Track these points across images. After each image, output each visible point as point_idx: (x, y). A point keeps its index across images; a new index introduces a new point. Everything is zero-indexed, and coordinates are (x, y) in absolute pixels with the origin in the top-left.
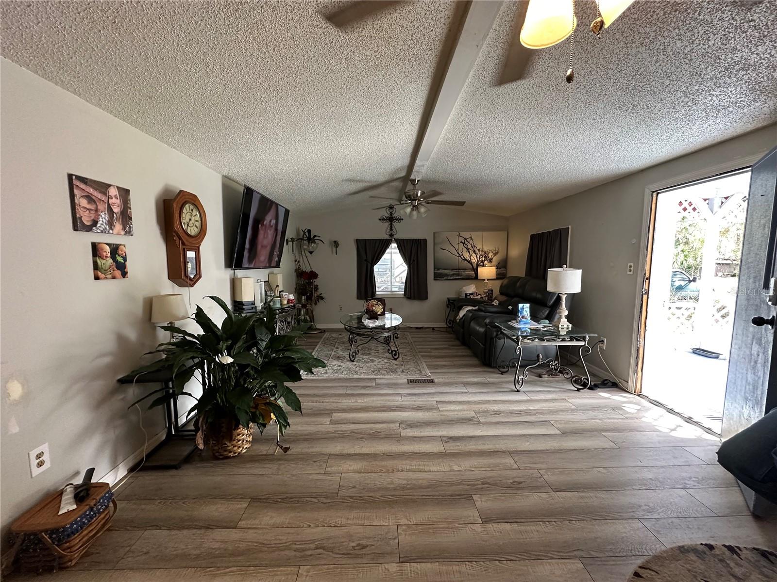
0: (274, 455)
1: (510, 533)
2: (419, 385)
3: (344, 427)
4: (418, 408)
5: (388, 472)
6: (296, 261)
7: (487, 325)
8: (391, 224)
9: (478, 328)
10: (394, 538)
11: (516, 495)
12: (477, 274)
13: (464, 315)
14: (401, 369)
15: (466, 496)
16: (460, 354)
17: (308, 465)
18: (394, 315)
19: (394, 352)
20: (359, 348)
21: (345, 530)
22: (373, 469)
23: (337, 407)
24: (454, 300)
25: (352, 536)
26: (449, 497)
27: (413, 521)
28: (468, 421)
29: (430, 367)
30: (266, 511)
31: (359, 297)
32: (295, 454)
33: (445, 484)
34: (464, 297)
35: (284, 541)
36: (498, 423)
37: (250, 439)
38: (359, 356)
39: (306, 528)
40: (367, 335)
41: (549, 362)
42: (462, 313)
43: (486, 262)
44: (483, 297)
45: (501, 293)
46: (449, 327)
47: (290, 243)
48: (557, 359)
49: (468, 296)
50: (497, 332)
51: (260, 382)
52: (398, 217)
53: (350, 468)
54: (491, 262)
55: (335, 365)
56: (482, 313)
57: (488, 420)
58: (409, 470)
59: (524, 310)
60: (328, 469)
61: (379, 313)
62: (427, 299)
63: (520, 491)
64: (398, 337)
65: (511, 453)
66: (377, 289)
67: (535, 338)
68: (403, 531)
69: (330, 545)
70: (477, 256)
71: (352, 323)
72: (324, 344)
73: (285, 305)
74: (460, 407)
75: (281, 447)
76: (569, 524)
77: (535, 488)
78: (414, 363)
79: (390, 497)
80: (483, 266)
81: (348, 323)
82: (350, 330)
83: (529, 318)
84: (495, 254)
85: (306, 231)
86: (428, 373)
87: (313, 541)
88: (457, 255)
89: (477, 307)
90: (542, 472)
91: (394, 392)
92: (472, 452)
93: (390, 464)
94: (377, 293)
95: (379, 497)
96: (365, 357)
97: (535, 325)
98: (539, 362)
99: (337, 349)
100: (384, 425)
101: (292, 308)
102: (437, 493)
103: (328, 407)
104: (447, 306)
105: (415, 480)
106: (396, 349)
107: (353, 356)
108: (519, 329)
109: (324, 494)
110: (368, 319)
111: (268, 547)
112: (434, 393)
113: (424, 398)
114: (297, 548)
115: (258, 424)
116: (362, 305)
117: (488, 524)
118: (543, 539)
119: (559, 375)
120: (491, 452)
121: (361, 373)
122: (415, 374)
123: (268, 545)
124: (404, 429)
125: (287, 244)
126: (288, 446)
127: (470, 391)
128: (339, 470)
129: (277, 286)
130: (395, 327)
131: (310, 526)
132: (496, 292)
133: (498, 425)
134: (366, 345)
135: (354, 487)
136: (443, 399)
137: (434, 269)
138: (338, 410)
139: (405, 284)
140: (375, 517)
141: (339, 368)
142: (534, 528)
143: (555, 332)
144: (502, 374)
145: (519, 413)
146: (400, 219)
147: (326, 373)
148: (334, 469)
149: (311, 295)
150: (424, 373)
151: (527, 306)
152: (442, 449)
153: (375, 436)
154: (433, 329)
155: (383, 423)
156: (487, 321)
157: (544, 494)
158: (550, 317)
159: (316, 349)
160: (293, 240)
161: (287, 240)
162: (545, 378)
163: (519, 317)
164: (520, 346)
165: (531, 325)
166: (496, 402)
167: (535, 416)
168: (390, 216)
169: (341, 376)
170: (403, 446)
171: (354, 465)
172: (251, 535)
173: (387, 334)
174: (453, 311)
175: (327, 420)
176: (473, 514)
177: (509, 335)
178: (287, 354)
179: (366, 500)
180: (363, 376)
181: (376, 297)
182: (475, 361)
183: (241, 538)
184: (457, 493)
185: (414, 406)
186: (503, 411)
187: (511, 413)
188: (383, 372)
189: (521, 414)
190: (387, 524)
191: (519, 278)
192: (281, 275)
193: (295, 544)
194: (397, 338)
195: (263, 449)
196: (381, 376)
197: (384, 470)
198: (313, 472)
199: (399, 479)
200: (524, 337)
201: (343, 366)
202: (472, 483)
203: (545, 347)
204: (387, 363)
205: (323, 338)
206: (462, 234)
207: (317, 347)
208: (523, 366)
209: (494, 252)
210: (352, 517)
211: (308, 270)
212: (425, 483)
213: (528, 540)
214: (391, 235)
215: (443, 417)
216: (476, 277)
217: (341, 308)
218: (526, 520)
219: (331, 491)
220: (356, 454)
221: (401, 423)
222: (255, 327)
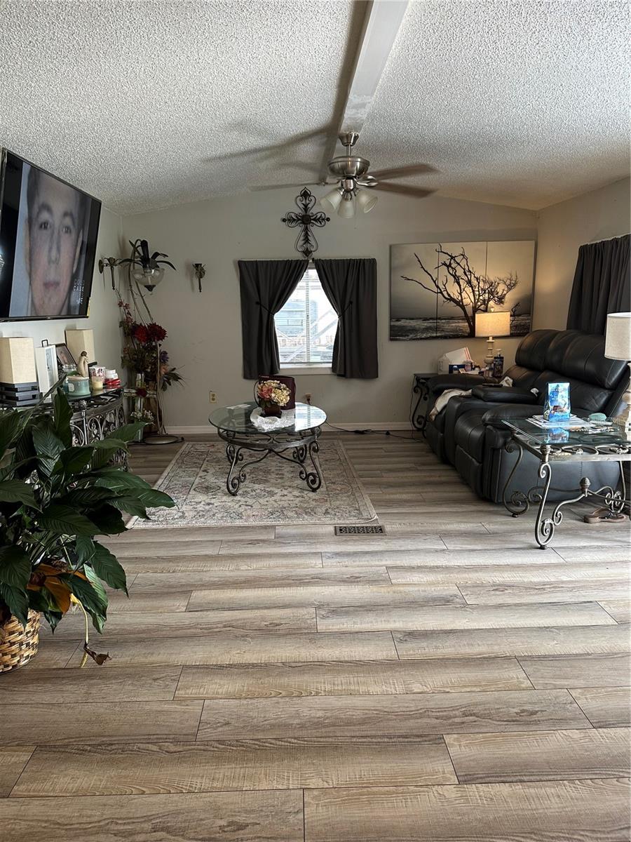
0: (79, 668)
1: (509, 800)
2: (355, 538)
3: (213, 617)
4: (352, 579)
5: (290, 696)
6: (120, 304)
7: (486, 425)
8: (306, 231)
9: (469, 430)
10: (296, 810)
11: (525, 735)
12: (472, 328)
13: (445, 407)
14: (324, 509)
15: (432, 737)
16: (437, 479)
17: (142, 686)
18: (314, 409)
19: (311, 477)
20: (247, 469)
21: (208, 798)
22: (264, 692)
23: (201, 580)
24: (427, 379)
25: (219, 808)
26: (401, 739)
27: (333, 782)
28: (444, 602)
29: (377, 503)
30: (63, 767)
31: (248, 375)
32: (119, 667)
33: (394, 717)
34: (447, 373)
35: (96, 819)
36: (499, 606)
37: (35, 640)
38: (245, 486)
39: (136, 796)
40: (259, 446)
41: (603, 493)
42: (441, 403)
43: (491, 303)
44: (483, 372)
45: (519, 363)
46: (419, 430)
47: (107, 269)
48: (619, 486)
49: (456, 369)
50: (505, 437)
51: (46, 536)
52: (319, 215)
53: (220, 691)
54: (502, 303)
55: (200, 502)
56: (479, 402)
57: (482, 601)
58: (330, 693)
59: (560, 394)
60: (181, 693)
61: (282, 404)
62: (377, 377)
63: (534, 728)
64: (318, 450)
65: (520, 660)
66: (281, 359)
67: (577, 449)
68: (313, 799)
69: (179, 825)
70: (473, 291)
71: (233, 423)
72: (181, 463)
73: (99, 390)
74: (431, 577)
75: (92, 654)
76: (616, 783)
77: (560, 722)
78: (348, 496)
79: (293, 740)
80: (486, 311)
81: (226, 424)
82: (229, 437)
83: (569, 411)
84: (510, 287)
85: (139, 243)
86: (373, 515)
87: (148, 819)
88: (436, 290)
89: (470, 391)
90: (574, 693)
91: (308, 551)
92: (448, 659)
93: (294, 681)
94: (282, 366)
95: (273, 741)
96: (256, 486)
97: (577, 423)
98: (584, 492)
99: (206, 473)
100: (288, 612)
101: (114, 397)
102: (380, 733)
103: (183, 581)
104: (415, 390)
105: (340, 709)
106: (315, 472)
107: (234, 485)
108: (548, 430)
109: (171, 737)
110: (262, 415)
111: (66, 830)
112: (382, 552)
113: (364, 561)
114: (118, 830)
115: (45, 613)
116: (250, 389)
117: (468, 786)
118: (567, 809)
119: (623, 517)
120: (484, 658)
121: (249, 516)
122: (350, 516)
123: (66, 825)
124: (324, 617)
125: (101, 271)
126: (105, 653)
127: (451, 547)
128: (199, 694)
129: (84, 354)
130: (312, 429)
131: (143, 793)
132: (510, 362)
133: (500, 610)
134: (259, 464)
135: (227, 724)
136: (399, 563)
137: (391, 319)
138: (203, 585)
139: (334, 350)
140: (263, 776)
141: (207, 507)
142: (553, 790)
143: (617, 437)
144: (513, 516)
145: (540, 588)
146: (323, 219)
147: (183, 517)
148: (192, 692)
149: (155, 371)
150: (365, 514)
151: (564, 387)
152: (392, 654)
153: (270, 632)
154: (388, 433)
155: (285, 606)
156: (487, 416)
157: (577, 731)
158: (608, 409)
159: (165, 474)
160: (112, 262)
161: (101, 262)
162: (596, 522)
163: (549, 408)
164: (547, 464)
165: (571, 424)
166: (498, 568)
167: (570, 594)
168: (304, 213)
169: (211, 523)
170: (320, 649)
171: (228, 684)
172: (35, 809)
173: (297, 444)
174: (425, 399)
175: (181, 604)
176: (443, 767)
177: (528, 444)
178: (99, 482)
179: (247, 747)
180: (252, 522)
181: (281, 374)
182: (463, 492)
183: (17, 815)
184: (415, 732)
185: (345, 576)
186: (512, 584)
187: (526, 588)
188: (290, 514)
189: (544, 589)
190: (285, 787)
191: (553, 334)
192: (92, 330)
193: (117, 824)
194: (316, 451)
195: (61, 658)
196: (287, 521)
197: (284, 693)
198: (151, 698)
199: (311, 708)
200: (556, 447)
201: (216, 505)
202: (445, 713)
203: (597, 465)
204: (297, 497)
205: (180, 452)
206: (447, 247)
207: (168, 470)
208: (552, 502)
209: (508, 282)
210: (221, 776)
211: (146, 322)
212: (358, 714)
213: (541, 811)
214: (307, 252)
215: (398, 596)
216: (472, 334)
217: (213, 395)
218: (538, 778)
219: (184, 732)
220: (230, 666)
221: (318, 607)
222: (33, 433)
